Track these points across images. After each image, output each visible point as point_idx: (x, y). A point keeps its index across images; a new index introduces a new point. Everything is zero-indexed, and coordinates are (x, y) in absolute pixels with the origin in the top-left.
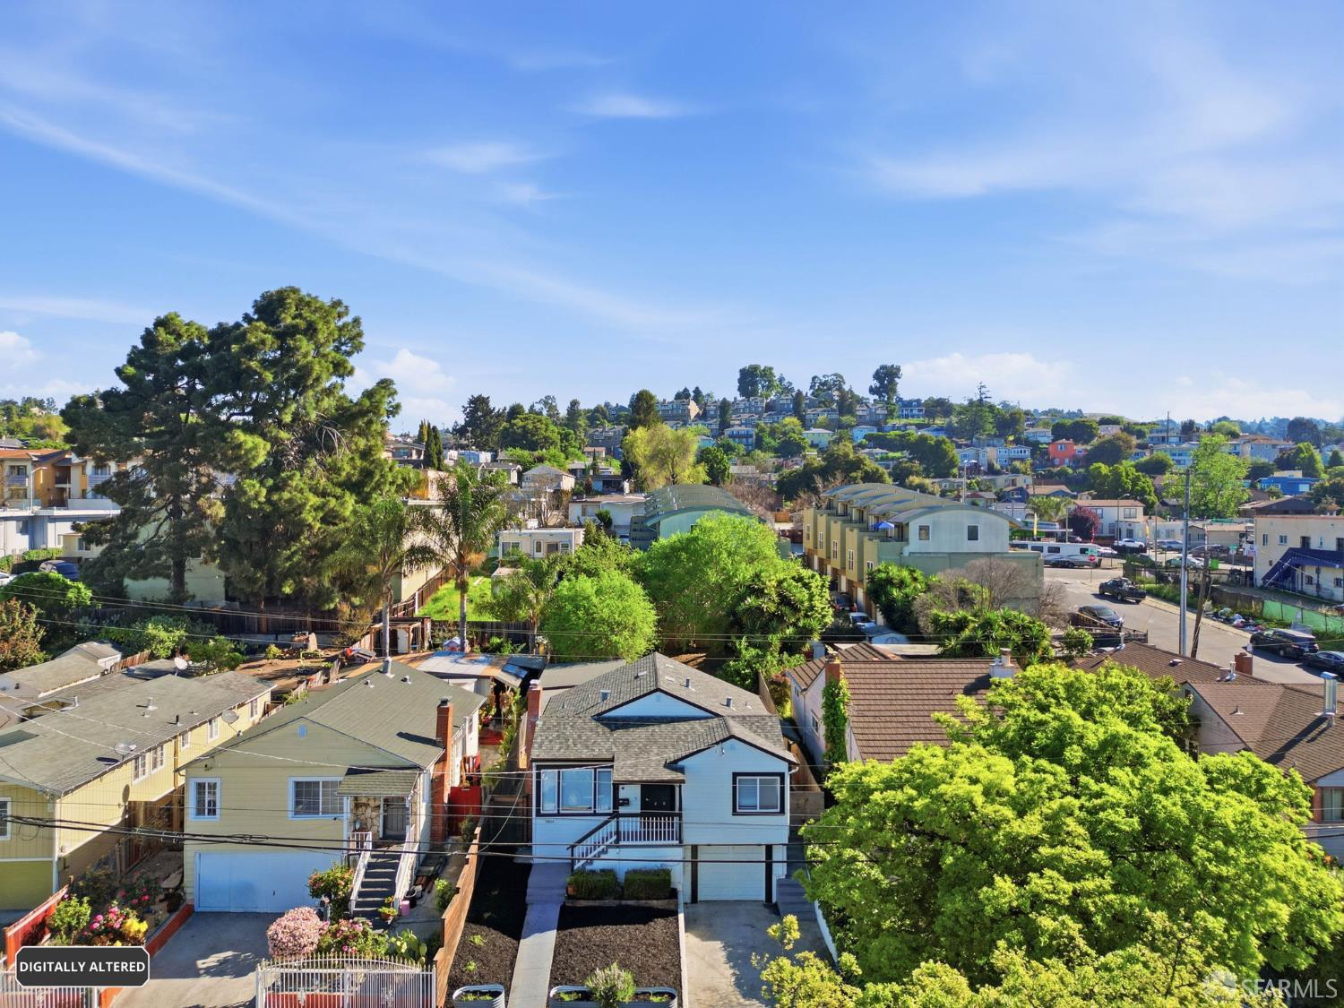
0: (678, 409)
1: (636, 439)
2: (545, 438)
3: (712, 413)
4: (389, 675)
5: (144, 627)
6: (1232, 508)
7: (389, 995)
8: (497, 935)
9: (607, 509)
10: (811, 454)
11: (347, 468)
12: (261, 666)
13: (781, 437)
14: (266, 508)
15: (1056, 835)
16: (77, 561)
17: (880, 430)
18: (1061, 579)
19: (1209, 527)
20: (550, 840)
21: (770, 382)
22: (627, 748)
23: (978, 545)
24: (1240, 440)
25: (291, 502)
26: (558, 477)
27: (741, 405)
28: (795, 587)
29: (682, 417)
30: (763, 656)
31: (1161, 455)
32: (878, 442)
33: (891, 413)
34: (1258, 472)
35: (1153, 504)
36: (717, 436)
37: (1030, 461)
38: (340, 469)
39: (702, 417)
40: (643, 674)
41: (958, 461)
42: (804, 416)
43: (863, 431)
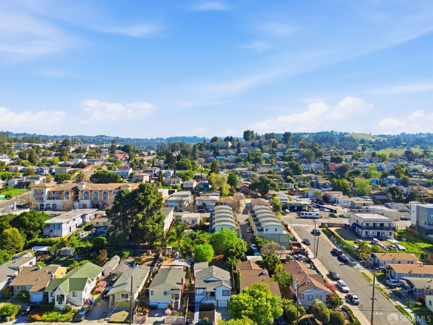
0: (225, 144)
1: (212, 176)
2: (188, 166)
3: (235, 146)
4: (172, 270)
5: (123, 252)
6: (368, 192)
7: (180, 320)
8: (191, 312)
9: (205, 202)
10: (264, 163)
11: (156, 218)
12: (142, 258)
13: (255, 156)
14: (143, 228)
15: (249, 306)
16: (96, 228)
17: (284, 154)
18: (308, 225)
19: (356, 202)
20: (198, 298)
21: (253, 135)
22: (208, 286)
23: (277, 232)
24: (383, 163)
25: (147, 227)
26: (192, 184)
27: (244, 144)
28: (239, 245)
29: (226, 148)
30: (233, 260)
31: (358, 169)
32: (283, 159)
33: (288, 147)
34: (384, 176)
35: (348, 190)
36: (236, 155)
37: (323, 169)
38: (155, 218)
39: (232, 147)
40: (211, 271)
41: (302, 169)
42: (262, 148)
43: (279, 154)
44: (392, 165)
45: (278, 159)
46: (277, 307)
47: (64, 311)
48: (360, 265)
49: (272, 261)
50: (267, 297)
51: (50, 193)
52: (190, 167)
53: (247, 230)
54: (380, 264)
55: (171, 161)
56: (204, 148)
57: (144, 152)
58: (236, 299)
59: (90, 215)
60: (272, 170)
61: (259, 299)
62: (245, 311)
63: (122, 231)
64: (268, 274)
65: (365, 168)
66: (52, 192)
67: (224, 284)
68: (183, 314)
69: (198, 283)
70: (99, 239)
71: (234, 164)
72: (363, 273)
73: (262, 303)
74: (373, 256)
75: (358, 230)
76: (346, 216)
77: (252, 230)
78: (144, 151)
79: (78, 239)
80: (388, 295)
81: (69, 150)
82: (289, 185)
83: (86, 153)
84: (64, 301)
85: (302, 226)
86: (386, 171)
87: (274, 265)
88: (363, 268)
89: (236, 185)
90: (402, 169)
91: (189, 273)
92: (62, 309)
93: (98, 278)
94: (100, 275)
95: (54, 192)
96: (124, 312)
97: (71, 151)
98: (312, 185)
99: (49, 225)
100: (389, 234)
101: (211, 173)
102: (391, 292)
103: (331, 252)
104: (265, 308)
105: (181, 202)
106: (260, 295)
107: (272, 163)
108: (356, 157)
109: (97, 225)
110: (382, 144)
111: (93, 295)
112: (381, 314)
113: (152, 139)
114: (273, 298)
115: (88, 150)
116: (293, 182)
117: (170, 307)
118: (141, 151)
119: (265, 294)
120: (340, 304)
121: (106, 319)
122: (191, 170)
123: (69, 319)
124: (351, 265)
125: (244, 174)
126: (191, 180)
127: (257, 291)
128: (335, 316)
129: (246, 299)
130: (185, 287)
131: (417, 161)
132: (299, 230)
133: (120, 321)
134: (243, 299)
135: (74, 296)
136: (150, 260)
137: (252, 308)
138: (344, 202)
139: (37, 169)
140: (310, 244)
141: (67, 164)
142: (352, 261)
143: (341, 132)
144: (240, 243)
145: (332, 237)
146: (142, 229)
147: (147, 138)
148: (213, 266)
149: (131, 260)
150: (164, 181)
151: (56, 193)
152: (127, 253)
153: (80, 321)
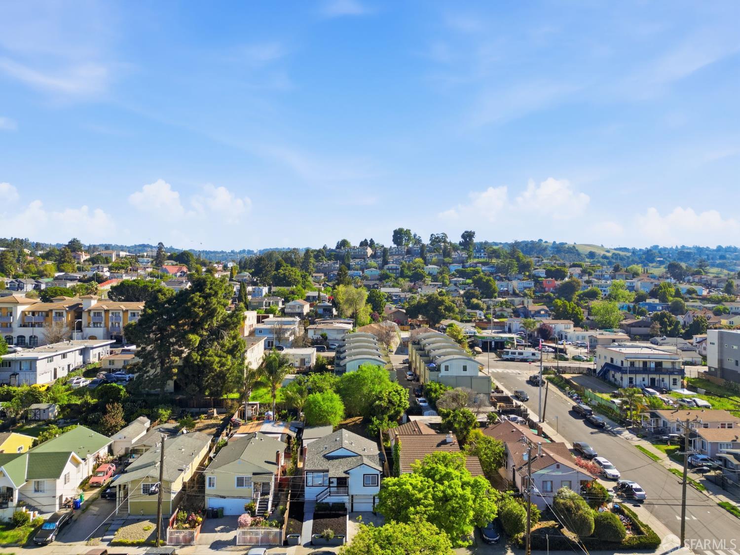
0: (361, 251)
1: (339, 291)
2: (295, 279)
3: (379, 254)
4: (257, 438)
5: (158, 410)
6: (616, 323)
7: (271, 537)
8: (296, 521)
9: (325, 332)
10: (428, 280)
11: (228, 344)
12: (198, 423)
13: (413, 270)
14: (200, 363)
15: (426, 497)
16: (110, 371)
17: (463, 267)
18: (518, 371)
19: (599, 337)
20: (310, 494)
21: (409, 237)
22: (333, 466)
23: (467, 373)
24: (634, 280)
25: (209, 361)
26: (302, 306)
27: (394, 250)
28: (395, 395)
29: (363, 257)
30: (382, 423)
31: (595, 288)
32: (462, 274)
33: (469, 257)
34: (640, 299)
35: (582, 319)
36: (381, 268)
37: (533, 288)
38: (225, 345)
39: (374, 256)
40: (338, 439)
41: (497, 290)
42: (426, 257)
43: (455, 267)
44: (652, 283)
45: (453, 275)
46: (483, 501)
47: (12, 524)
48: (630, 432)
49: (461, 421)
50: (463, 480)
51: (26, 315)
52: (298, 282)
53: (406, 377)
54: (669, 430)
55: (264, 272)
56: (324, 257)
57: (215, 265)
58: (394, 485)
59: (100, 350)
60: (444, 291)
61: (446, 483)
62: (415, 508)
63: (159, 369)
64: (457, 443)
65: (606, 287)
66: (31, 313)
67: (366, 461)
68: (279, 523)
69: (311, 462)
70: (111, 388)
71: (377, 282)
72: (638, 446)
73: (454, 490)
74: (653, 415)
75: (613, 376)
76: (585, 358)
77: (416, 375)
78: (216, 263)
79: (67, 390)
80: (699, 483)
81: (79, 259)
82: (476, 313)
83: (110, 264)
84: (12, 501)
85: (508, 372)
86: (643, 291)
87: (466, 428)
88: (635, 438)
89: (383, 310)
90: (669, 289)
91: (293, 447)
92: (6, 520)
93: (98, 457)
94: (103, 452)
95: (33, 313)
96: (146, 524)
97: (82, 260)
98: (516, 314)
99: (10, 363)
100: (672, 381)
101: (337, 286)
102: (703, 479)
103: (570, 412)
104: (460, 501)
105: (279, 332)
106: (448, 476)
107: (443, 282)
108: (589, 270)
109: (112, 367)
110: (625, 259)
111: (84, 490)
112: (694, 518)
113: (232, 252)
114: (476, 481)
115: (114, 260)
116: (482, 309)
117: (250, 510)
118: (210, 263)
119: (457, 473)
120: (609, 501)
121: (105, 537)
122: (299, 287)
123: (20, 540)
124: (615, 434)
125: (394, 298)
126: (300, 301)
127: (441, 468)
128: (606, 522)
129: (417, 484)
130: (284, 472)
131: (689, 280)
132: (503, 378)
133: (135, 541)
134: (411, 484)
135: (36, 491)
136: (213, 426)
137: (432, 502)
138: (578, 338)
139: (12, 282)
140: (528, 400)
141: (71, 276)
142: (613, 427)
143: (554, 242)
144: (397, 391)
145: (568, 388)
146: (198, 365)
147: (224, 250)
148: (343, 430)
149: (172, 425)
150: (250, 302)
151: (37, 315)
152: (165, 413)
153: (44, 544)
